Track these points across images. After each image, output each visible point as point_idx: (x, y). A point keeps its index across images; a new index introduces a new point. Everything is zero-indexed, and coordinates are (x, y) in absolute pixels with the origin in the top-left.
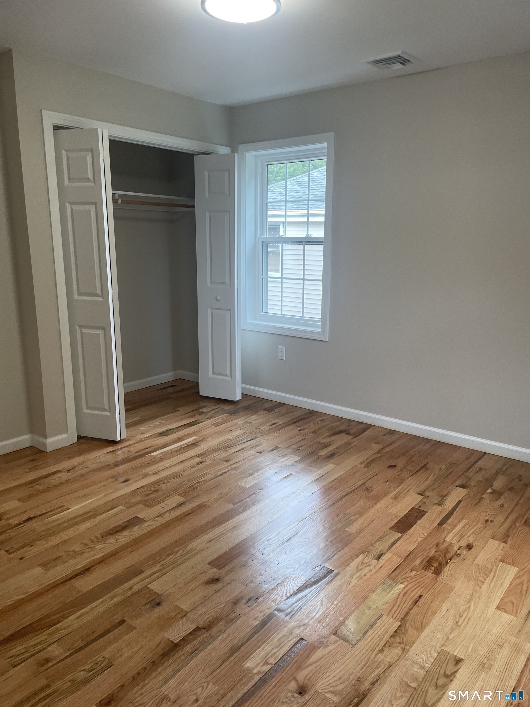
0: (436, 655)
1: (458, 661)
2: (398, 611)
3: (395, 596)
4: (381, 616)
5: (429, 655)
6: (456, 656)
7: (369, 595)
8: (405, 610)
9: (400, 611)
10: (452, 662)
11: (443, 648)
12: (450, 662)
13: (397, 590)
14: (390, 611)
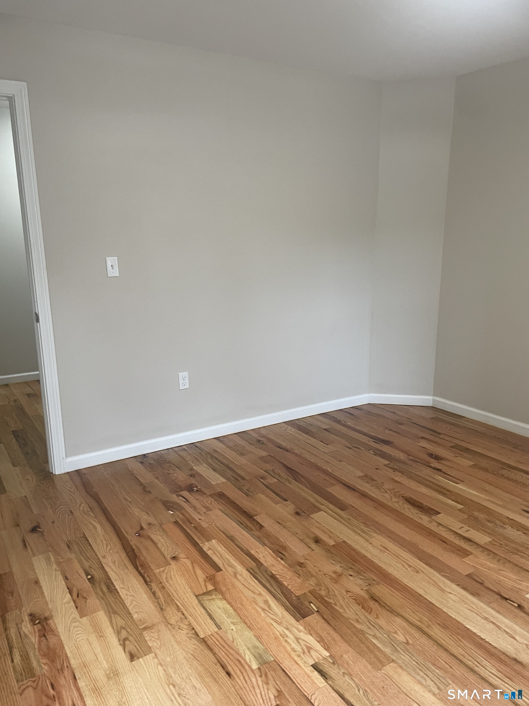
0: (150, 644)
1: (132, 657)
2: (218, 643)
3: (241, 651)
4: (219, 628)
5: (153, 639)
6: (138, 658)
7: (252, 631)
8: (216, 650)
9: (218, 645)
10: (134, 651)
11: (153, 654)
12: (136, 650)
13: (250, 659)
14: (221, 637)
